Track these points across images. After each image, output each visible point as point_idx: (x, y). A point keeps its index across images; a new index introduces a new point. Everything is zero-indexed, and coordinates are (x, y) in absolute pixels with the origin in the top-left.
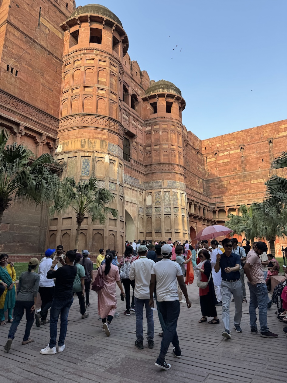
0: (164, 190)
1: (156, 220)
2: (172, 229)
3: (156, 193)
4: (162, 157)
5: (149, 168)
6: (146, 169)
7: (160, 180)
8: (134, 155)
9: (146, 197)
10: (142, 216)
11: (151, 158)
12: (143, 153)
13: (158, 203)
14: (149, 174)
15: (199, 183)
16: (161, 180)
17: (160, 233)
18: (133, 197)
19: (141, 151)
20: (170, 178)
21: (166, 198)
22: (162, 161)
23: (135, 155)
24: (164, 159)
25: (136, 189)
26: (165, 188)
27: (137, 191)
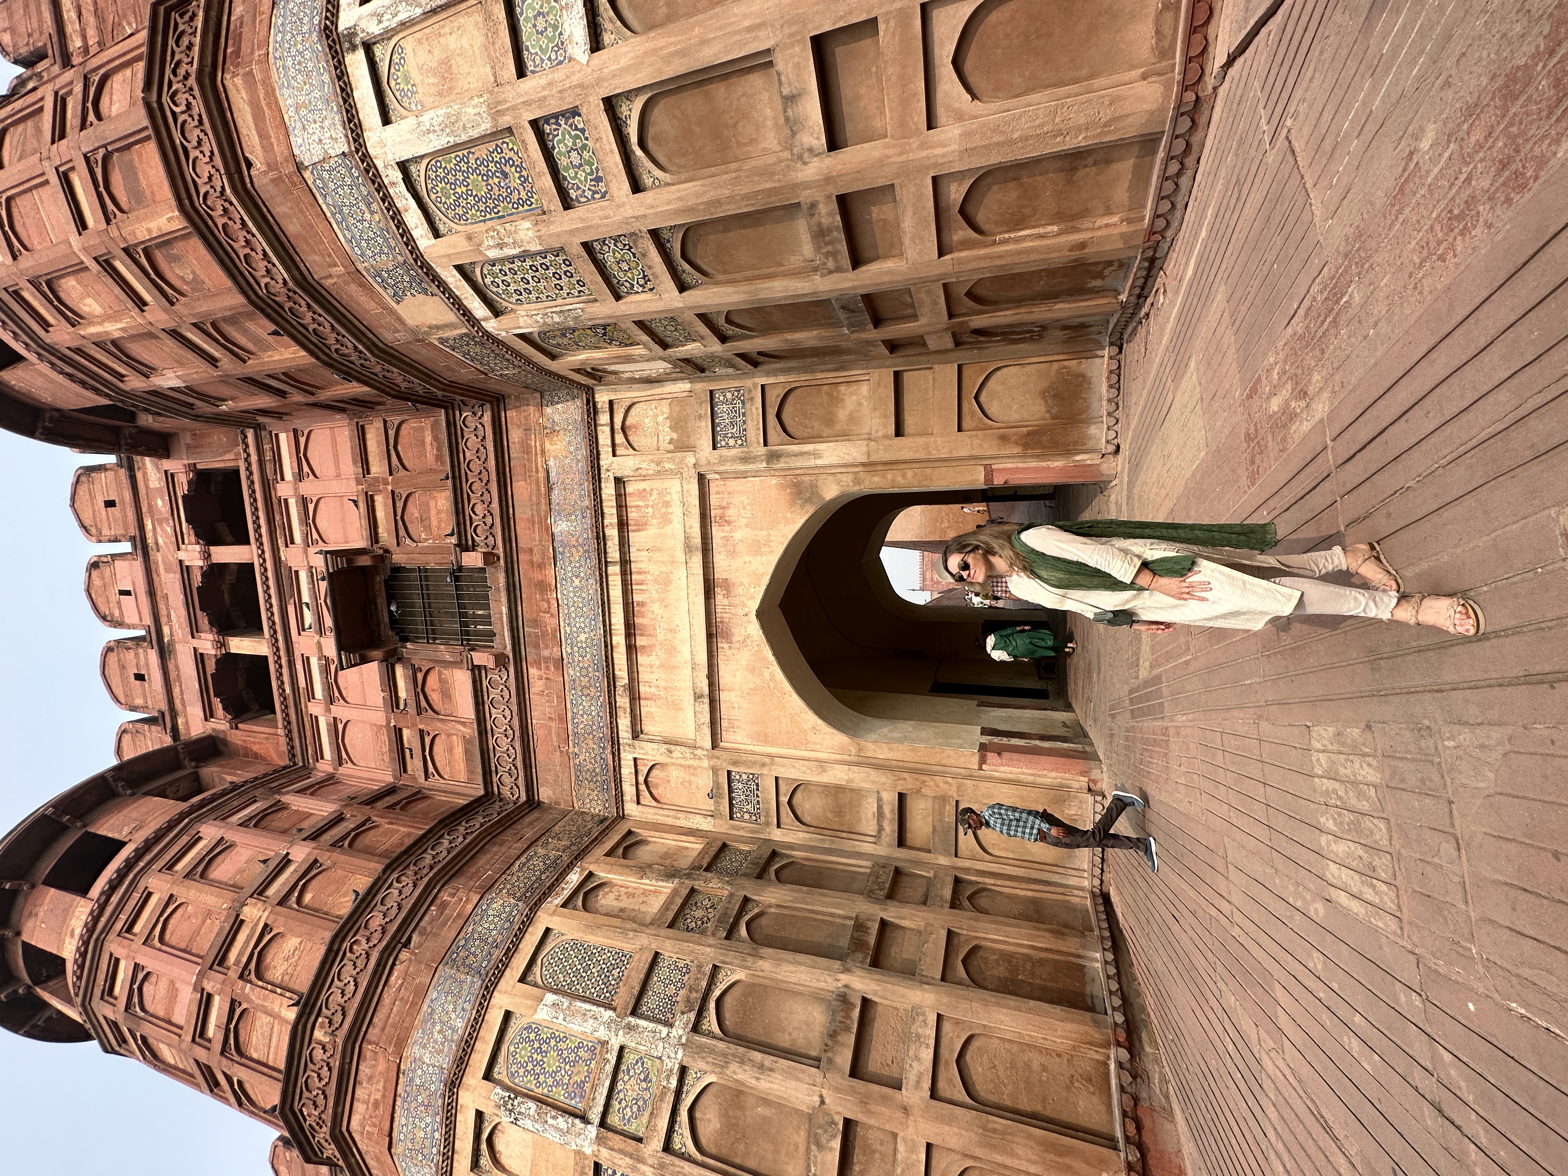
0: (485, 319)
3: (553, 354)
7: (440, 349)
10: (773, 401)
12: (390, 419)
13: (618, 335)
16: (432, 344)
17: (877, 302)
20: (355, 288)
21: (538, 290)
23: (432, 503)
25: (607, 493)
27: (619, 482)
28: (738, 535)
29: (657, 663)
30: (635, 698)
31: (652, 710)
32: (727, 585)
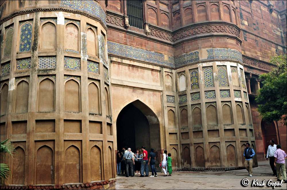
0: (202, 64)
1: (194, 113)
2: (219, 125)
3: (191, 71)
4: (196, 15)
5: (179, 35)
6: (175, 37)
7: (195, 50)
8: (151, 17)
9: (178, 79)
10: (173, 109)
11: (180, 19)
12: (169, 15)
13: (195, 86)
14: (180, 43)
15: (278, 52)
16: (197, 49)
17: (201, 133)
18: (154, 81)
19: (163, 12)
20: (210, 45)
21: (206, 78)
22: (197, 21)
23: (154, 18)
24: (199, 17)
25: (158, 68)
26: (204, 62)
27: (160, 71)
28: (152, 97)
29: (127, 71)
30: (119, 63)
31: (116, 67)
32: (143, 93)
